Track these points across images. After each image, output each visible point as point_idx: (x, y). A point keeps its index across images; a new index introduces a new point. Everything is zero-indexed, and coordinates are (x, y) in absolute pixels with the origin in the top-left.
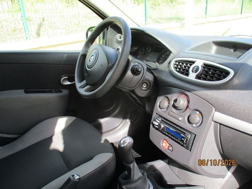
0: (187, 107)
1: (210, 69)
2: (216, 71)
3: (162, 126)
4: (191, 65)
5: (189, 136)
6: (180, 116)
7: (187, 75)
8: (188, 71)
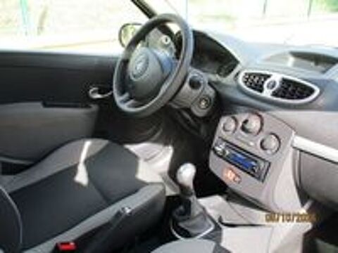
0: (261, 129)
1: (289, 86)
2: (297, 87)
3: (227, 152)
4: (265, 79)
5: (262, 165)
6: (251, 141)
7: (261, 91)
8: (261, 86)
